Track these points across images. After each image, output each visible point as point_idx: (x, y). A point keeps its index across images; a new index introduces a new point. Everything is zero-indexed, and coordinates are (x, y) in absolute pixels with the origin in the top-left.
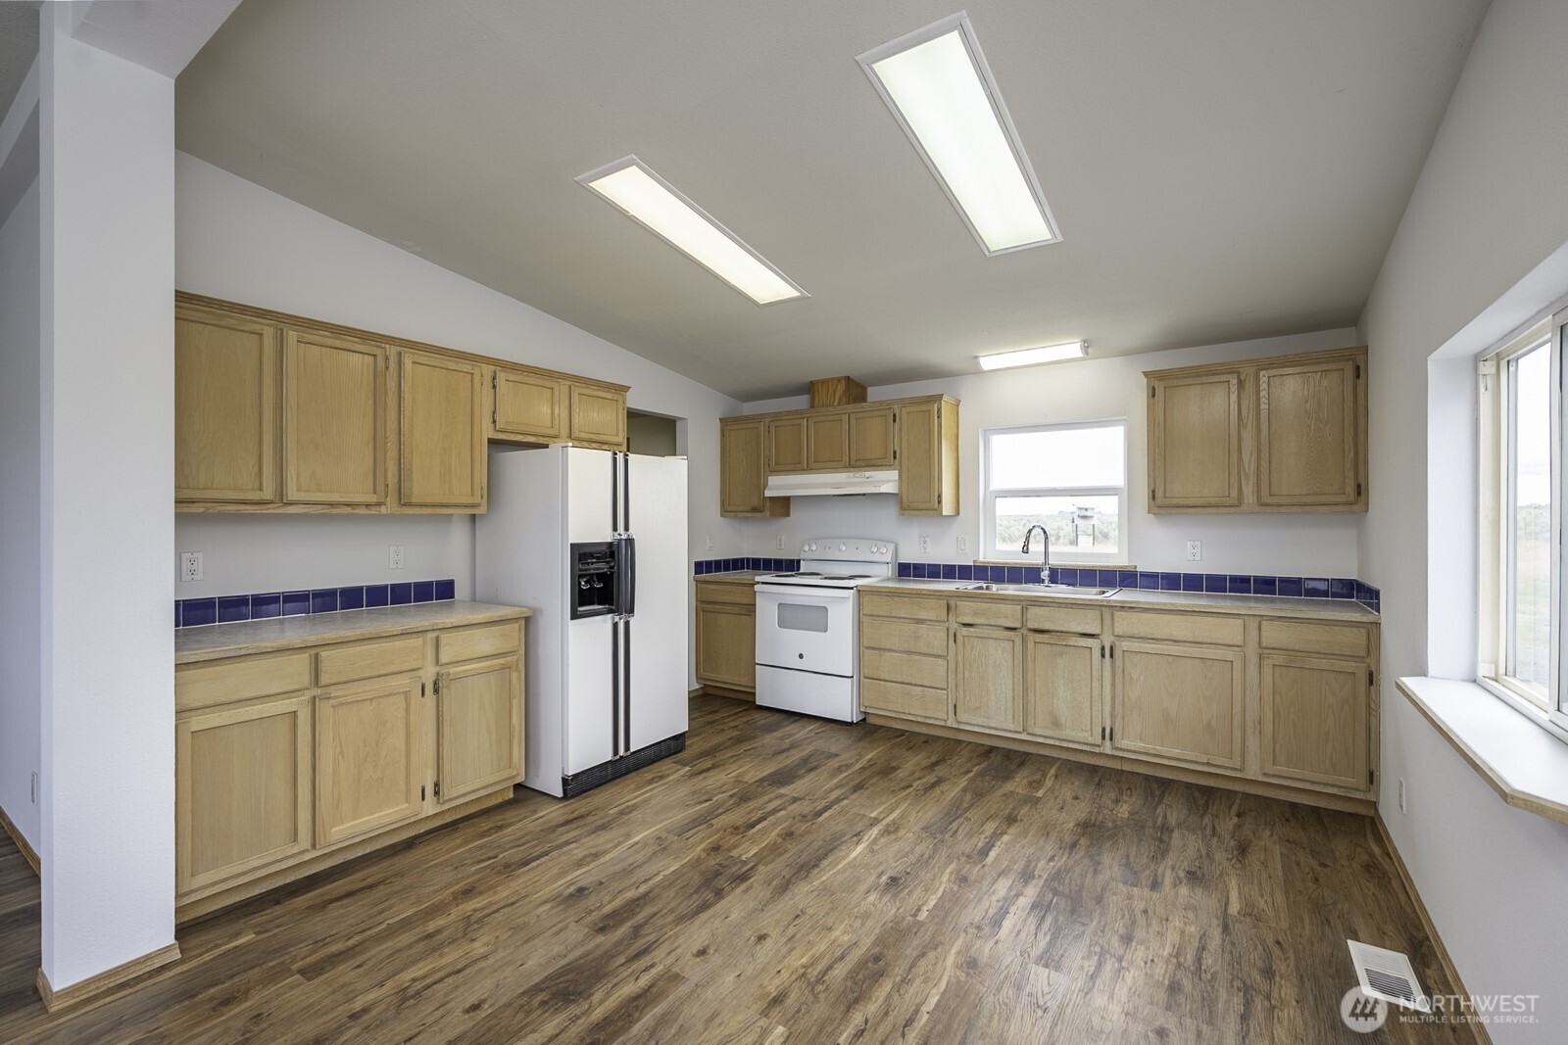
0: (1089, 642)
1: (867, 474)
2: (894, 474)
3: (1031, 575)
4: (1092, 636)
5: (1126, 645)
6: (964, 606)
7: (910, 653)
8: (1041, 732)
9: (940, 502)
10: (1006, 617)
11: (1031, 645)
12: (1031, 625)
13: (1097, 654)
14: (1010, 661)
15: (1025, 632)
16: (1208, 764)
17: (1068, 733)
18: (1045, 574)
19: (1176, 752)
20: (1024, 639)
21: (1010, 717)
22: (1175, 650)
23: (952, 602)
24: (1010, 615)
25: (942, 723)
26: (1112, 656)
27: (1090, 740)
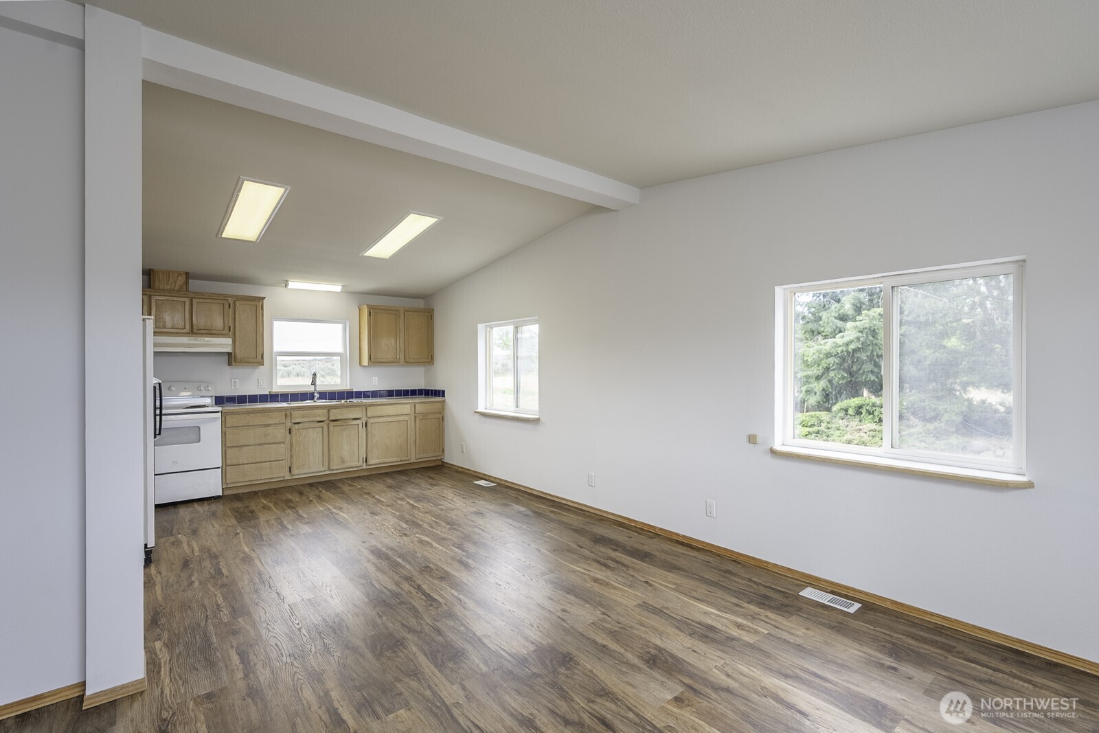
0: (357, 422)
1: (206, 339)
2: (229, 341)
3: (310, 396)
4: (358, 419)
5: (372, 420)
6: (295, 413)
7: (261, 444)
8: (337, 466)
9: (262, 358)
10: (319, 416)
11: (331, 428)
12: (331, 418)
13: (360, 426)
14: (321, 437)
15: (328, 422)
16: (401, 461)
17: (349, 464)
18: (317, 395)
19: (390, 460)
20: (328, 425)
21: (321, 464)
22: (389, 419)
23: (288, 413)
24: (321, 415)
25: (282, 479)
26: (366, 426)
27: (358, 465)
